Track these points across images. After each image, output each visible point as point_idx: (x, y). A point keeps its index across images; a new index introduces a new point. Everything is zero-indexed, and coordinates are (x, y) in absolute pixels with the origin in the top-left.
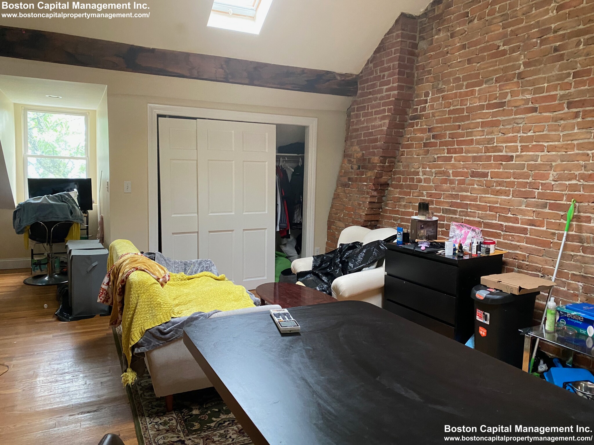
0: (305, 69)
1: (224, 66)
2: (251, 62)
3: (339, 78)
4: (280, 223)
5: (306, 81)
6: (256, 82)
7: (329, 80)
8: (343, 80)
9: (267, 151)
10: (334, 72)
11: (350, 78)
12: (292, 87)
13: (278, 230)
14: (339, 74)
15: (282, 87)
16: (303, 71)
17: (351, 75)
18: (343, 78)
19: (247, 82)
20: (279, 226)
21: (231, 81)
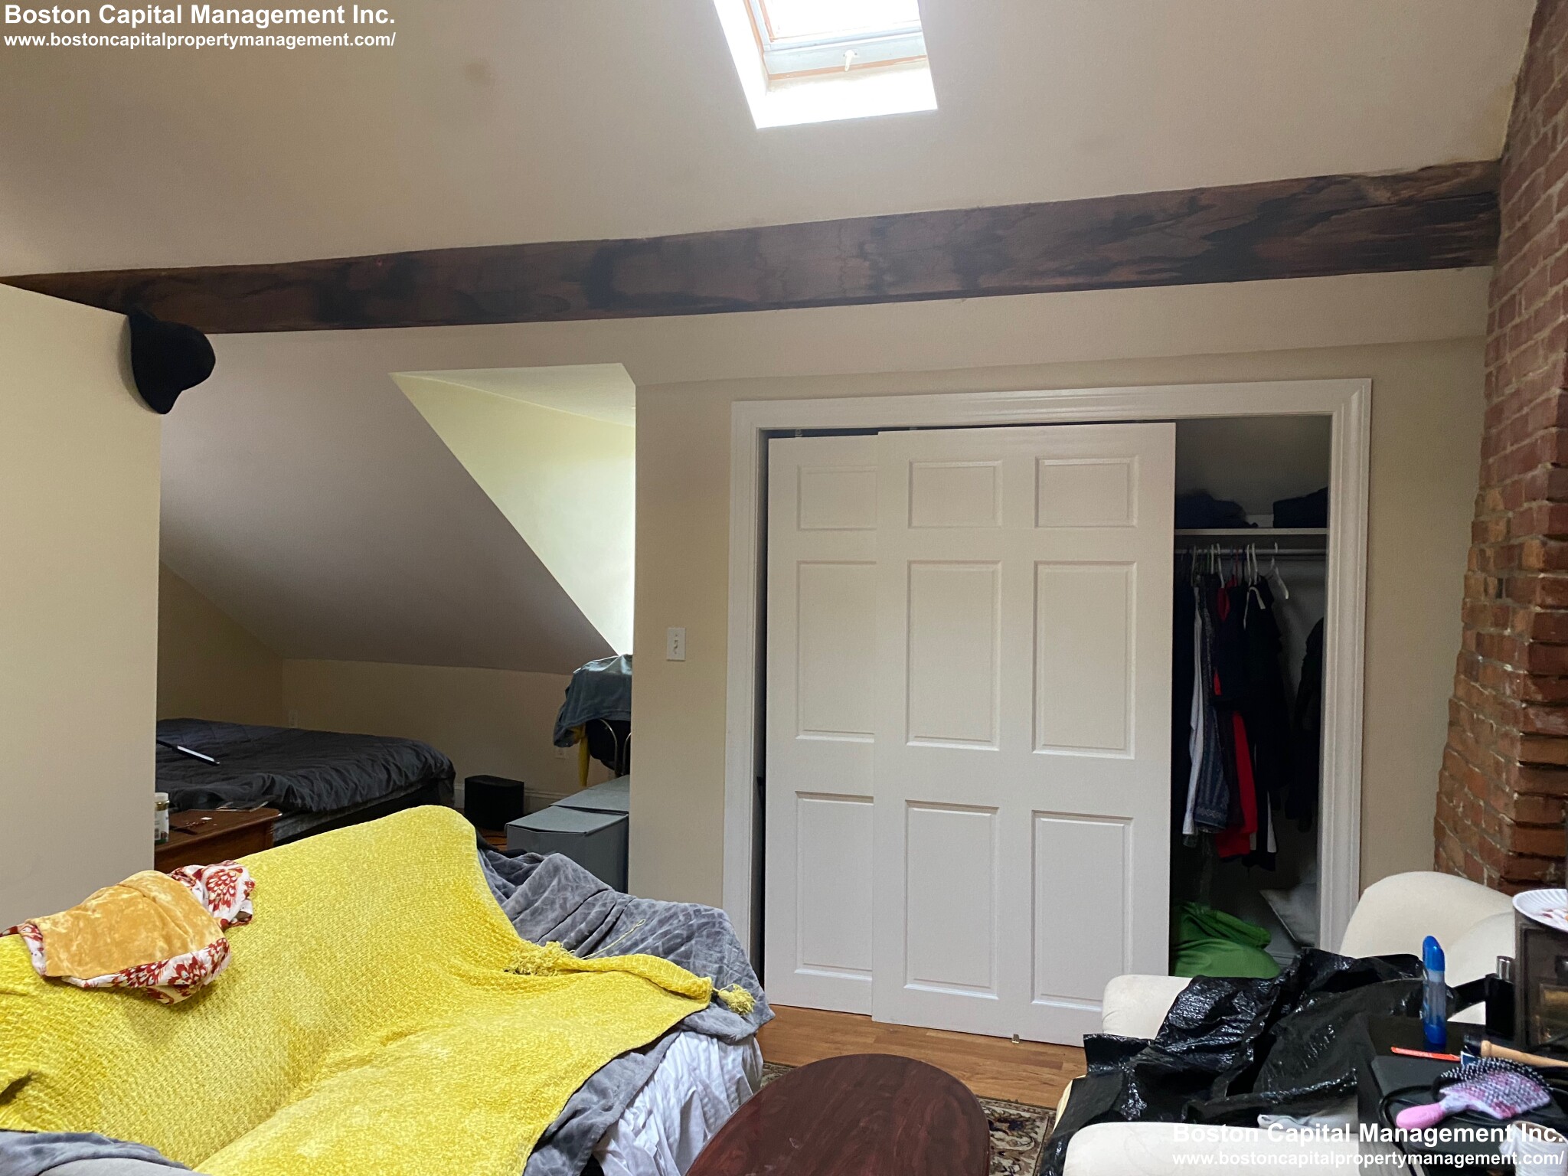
0: (1202, 191)
1: (869, 248)
2: (968, 213)
3: (1382, 195)
4: (1196, 804)
5: (1206, 238)
6: (984, 282)
7: (1325, 216)
8: (1408, 202)
9: (1135, 522)
10: (1353, 177)
11: (1444, 187)
12: (1140, 273)
13: (1187, 829)
14: (1374, 179)
15: (1096, 279)
16: (1193, 202)
17: (1458, 168)
18: (1405, 194)
19: (953, 286)
20: (1194, 815)
21: (892, 292)
